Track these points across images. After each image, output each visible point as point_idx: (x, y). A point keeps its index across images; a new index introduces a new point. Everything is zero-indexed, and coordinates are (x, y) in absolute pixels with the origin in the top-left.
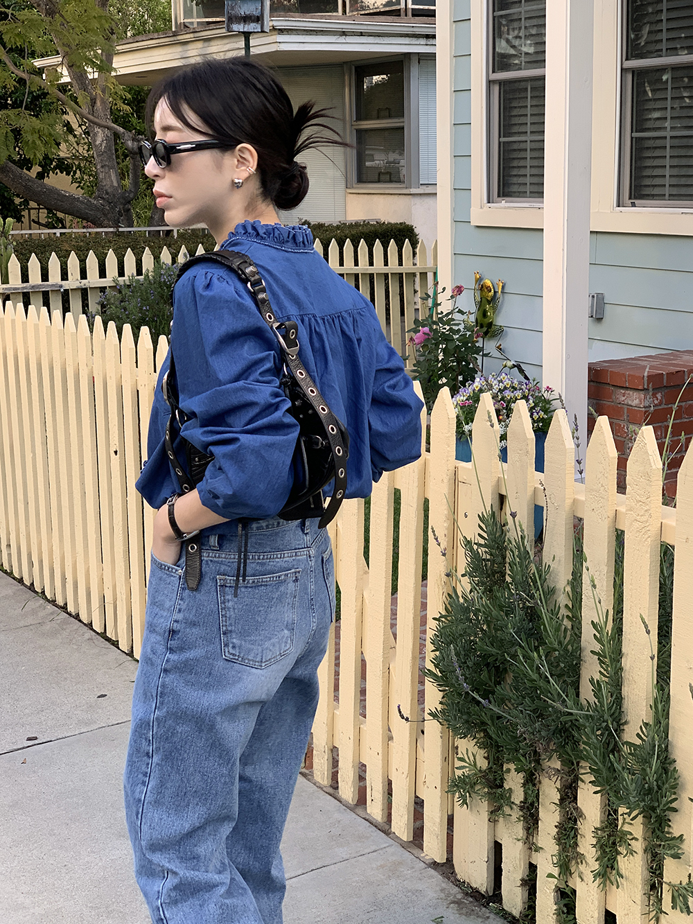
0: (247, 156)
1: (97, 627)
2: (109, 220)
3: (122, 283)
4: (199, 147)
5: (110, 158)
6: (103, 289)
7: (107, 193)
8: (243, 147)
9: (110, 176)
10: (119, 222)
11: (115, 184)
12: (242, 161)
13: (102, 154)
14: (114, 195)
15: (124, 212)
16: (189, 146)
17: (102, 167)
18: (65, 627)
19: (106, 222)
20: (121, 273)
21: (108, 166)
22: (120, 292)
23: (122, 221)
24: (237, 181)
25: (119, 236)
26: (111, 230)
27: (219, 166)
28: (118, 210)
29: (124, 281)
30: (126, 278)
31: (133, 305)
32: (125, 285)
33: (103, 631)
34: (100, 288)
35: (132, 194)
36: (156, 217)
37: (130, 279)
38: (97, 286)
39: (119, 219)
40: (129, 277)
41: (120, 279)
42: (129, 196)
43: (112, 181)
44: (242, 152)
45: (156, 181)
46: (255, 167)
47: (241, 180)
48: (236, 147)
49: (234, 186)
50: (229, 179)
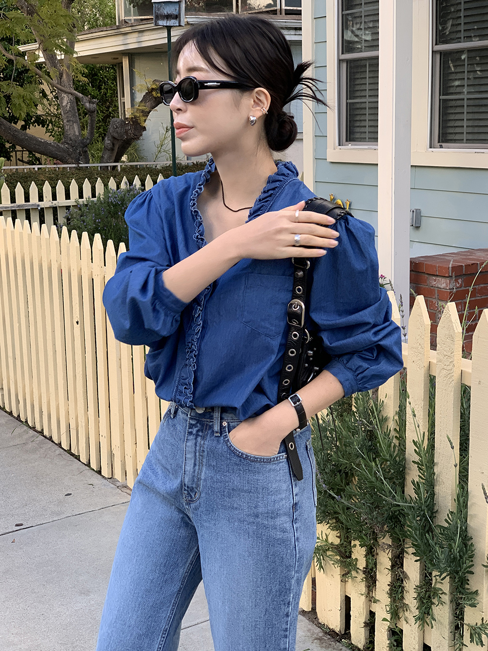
0: (262, 98)
1: (65, 446)
2: (72, 159)
3: (81, 203)
4: (223, 86)
5: (74, 115)
6: (68, 208)
7: (71, 140)
8: (260, 91)
9: (73, 128)
10: (79, 160)
11: (77, 133)
12: (258, 102)
13: (68, 112)
14: (76, 141)
15: (83, 153)
16: (215, 84)
17: (68, 121)
18: (42, 446)
19: (70, 160)
20: (81, 196)
21: (72, 121)
22: (80, 209)
23: (82, 159)
24: (252, 118)
25: (79, 170)
26: (74, 165)
27: (237, 104)
28: (78, 151)
29: (83, 201)
30: (84, 199)
31: (89, 218)
32: (83, 205)
33: (69, 449)
34: (66, 206)
35: (89, 140)
36: (106, 157)
37: (87, 200)
38: (64, 205)
39: (79, 158)
40: (86, 199)
41: (80, 200)
42: (86, 142)
43: (75, 132)
44: (259, 95)
45: (178, 114)
46: (268, 108)
47: (255, 118)
48: (253, 90)
49: (249, 122)
50: (245, 117)
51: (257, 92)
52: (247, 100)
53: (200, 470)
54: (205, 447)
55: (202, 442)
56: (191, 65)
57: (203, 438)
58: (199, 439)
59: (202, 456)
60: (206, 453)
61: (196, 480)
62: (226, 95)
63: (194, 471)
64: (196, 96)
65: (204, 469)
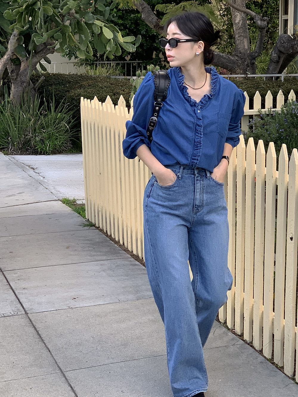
0: (201, 45)
2: (240, 69)
3: (264, 113)
4: (187, 41)
5: (245, 31)
6: (251, 117)
7: (240, 53)
8: (201, 42)
9: (243, 43)
10: (247, 71)
11: (246, 47)
12: (200, 47)
13: (239, 29)
14: (244, 54)
15: (251, 65)
16: (184, 40)
17: (239, 37)
19: (238, 71)
20: (263, 106)
21: (243, 36)
22: (262, 119)
23: (249, 70)
24: (197, 53)
26: (243, 76)
27: (192, 48)
28: (246, 63)
29: (265, 111)
30: (266, 109)
31: (273, 127)
32: (265, 114)
35: (257, 54)
36: (271, 68)
37: (269, 111)
38: (248, 114)
39: (246, 69)
40: (268, 109)
41: (263, 110)
42: (254, 55)
43: (244, 46)
44: (200, 44)
45: (168, 51)
46: (203, 49)
47: (198, 54)
48: (198, 42)
49: (196, 55)
50: (195, 53)
51: (199, 43)
52: (196, 46)
53: (203, 196)
54: (205, 184)
55: (203, 183)
56: (175, 32)
57: (203, 181)
58: (201, 181)
59: (203, 189)
60: (205, 187)
61: (201, 202)
62: (189, 44)
63: (200, 197)
64: (177, 45)
65: (205, 195)
